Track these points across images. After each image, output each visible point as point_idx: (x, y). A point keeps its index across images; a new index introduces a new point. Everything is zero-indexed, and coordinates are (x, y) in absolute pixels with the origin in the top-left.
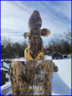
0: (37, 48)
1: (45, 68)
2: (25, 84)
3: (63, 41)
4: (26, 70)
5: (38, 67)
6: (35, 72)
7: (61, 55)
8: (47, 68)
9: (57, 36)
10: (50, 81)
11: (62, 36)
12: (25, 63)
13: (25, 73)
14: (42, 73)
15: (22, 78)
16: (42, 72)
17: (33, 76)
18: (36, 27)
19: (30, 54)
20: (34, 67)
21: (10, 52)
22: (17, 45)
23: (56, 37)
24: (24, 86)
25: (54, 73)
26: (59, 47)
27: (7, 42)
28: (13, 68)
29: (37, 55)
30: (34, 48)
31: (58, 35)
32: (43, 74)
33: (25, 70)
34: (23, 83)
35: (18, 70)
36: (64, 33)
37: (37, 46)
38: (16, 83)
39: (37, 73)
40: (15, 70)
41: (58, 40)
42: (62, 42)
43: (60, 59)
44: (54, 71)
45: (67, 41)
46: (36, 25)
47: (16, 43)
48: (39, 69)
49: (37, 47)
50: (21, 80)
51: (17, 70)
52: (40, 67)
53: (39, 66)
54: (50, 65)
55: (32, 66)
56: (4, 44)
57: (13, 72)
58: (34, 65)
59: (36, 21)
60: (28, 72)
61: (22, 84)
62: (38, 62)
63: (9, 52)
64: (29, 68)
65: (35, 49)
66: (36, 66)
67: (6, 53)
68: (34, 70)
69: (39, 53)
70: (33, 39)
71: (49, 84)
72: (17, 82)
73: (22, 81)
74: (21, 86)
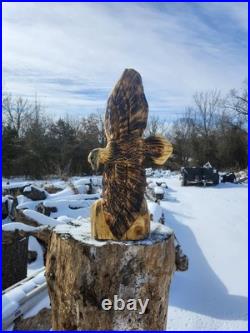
0: (128, 204)
1: (149, 267)
2: (91, 309)
3: (225, 121)
4: (95, 273)
5: (129, 265)
6: (121, 279)
7: (215, 171)
8: (155, 266)
9: (205, 104)
10: (163, 299)
11: (224, 102)
12: (92, 251)
13: (90, 280)
14: (139, 282)
15: (83, 293)
16: (139, 280)
17: (112, 289)
18: (129, 131)
19: (108, 222)
20: (117, 265)
21: (39, 156)
22: (64, 128)
23: (203, 105)
24: (87, 313)
25: (176, 273)
26: (210, 140)
27: (28, 116)
28: (57, 257)
29: (127, 228)
30: (120, 206)
31: (210, 99)
32: (142, 284)
33: (92, 272)
34: (85, 305)
35: (71, 268)
36: (233, 93)
37: (128, 196)
38: (66, 305)
39: (126, 283)
40: (64, 268)
41: (208, 117)
42: (223, 127)
43: (208, 185)
44: (175, 268)
45: (241, 123)
46: (128, 124)
47: (61, 123)
48: (132, 272)
49: (130, 202)
50: (79, 298)
51: (68, 268)
52: (135, 266)
53: (130, 261)
54: (163, 257)
55: (112, 263)
56: (19, 124)
57: (57, 271)
58: (117, 260)
59: (129, 107)
60: (101, 278)
61: (82, 308)
62: (130, 250)
63: (35, 153)
64: (103, 269)
65: (122, 207)
66: (124, 263)
67: (27, 156)
68: (117, 275)
69: (134, 220)
70: (116, 175)
71: (157, 310)
72: (69, 302)
73: (81, 301)
74: (78, 315)
